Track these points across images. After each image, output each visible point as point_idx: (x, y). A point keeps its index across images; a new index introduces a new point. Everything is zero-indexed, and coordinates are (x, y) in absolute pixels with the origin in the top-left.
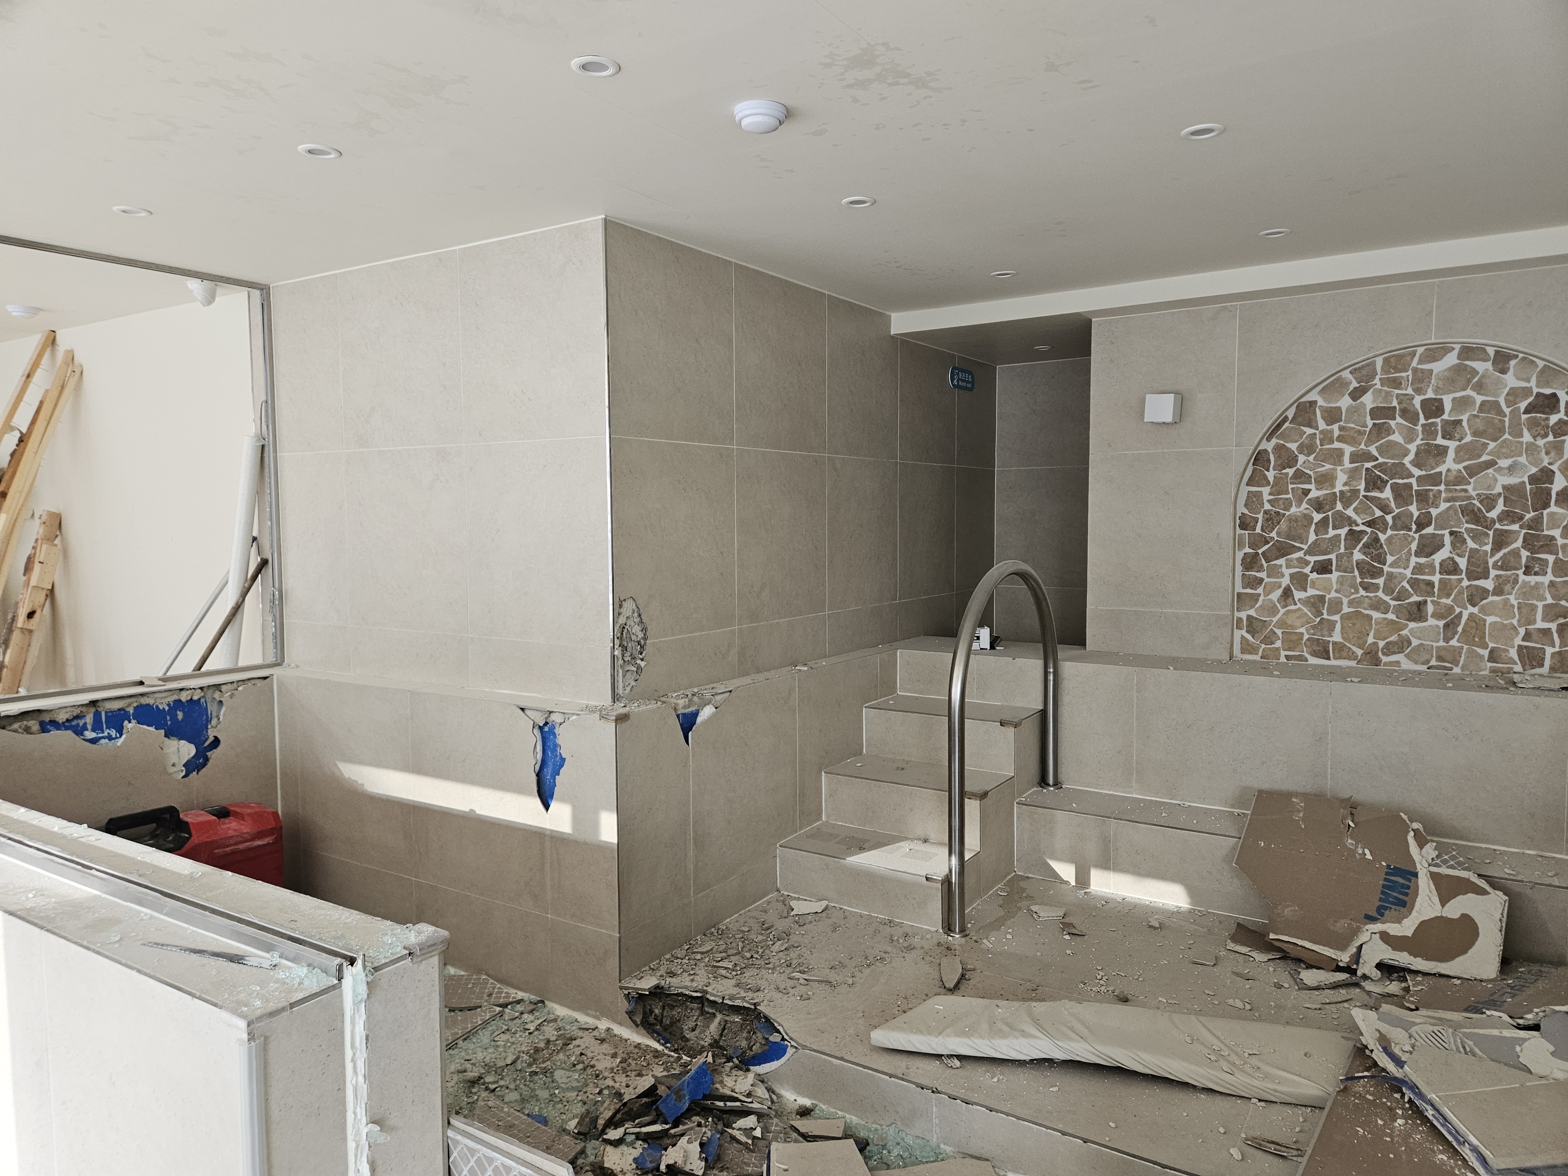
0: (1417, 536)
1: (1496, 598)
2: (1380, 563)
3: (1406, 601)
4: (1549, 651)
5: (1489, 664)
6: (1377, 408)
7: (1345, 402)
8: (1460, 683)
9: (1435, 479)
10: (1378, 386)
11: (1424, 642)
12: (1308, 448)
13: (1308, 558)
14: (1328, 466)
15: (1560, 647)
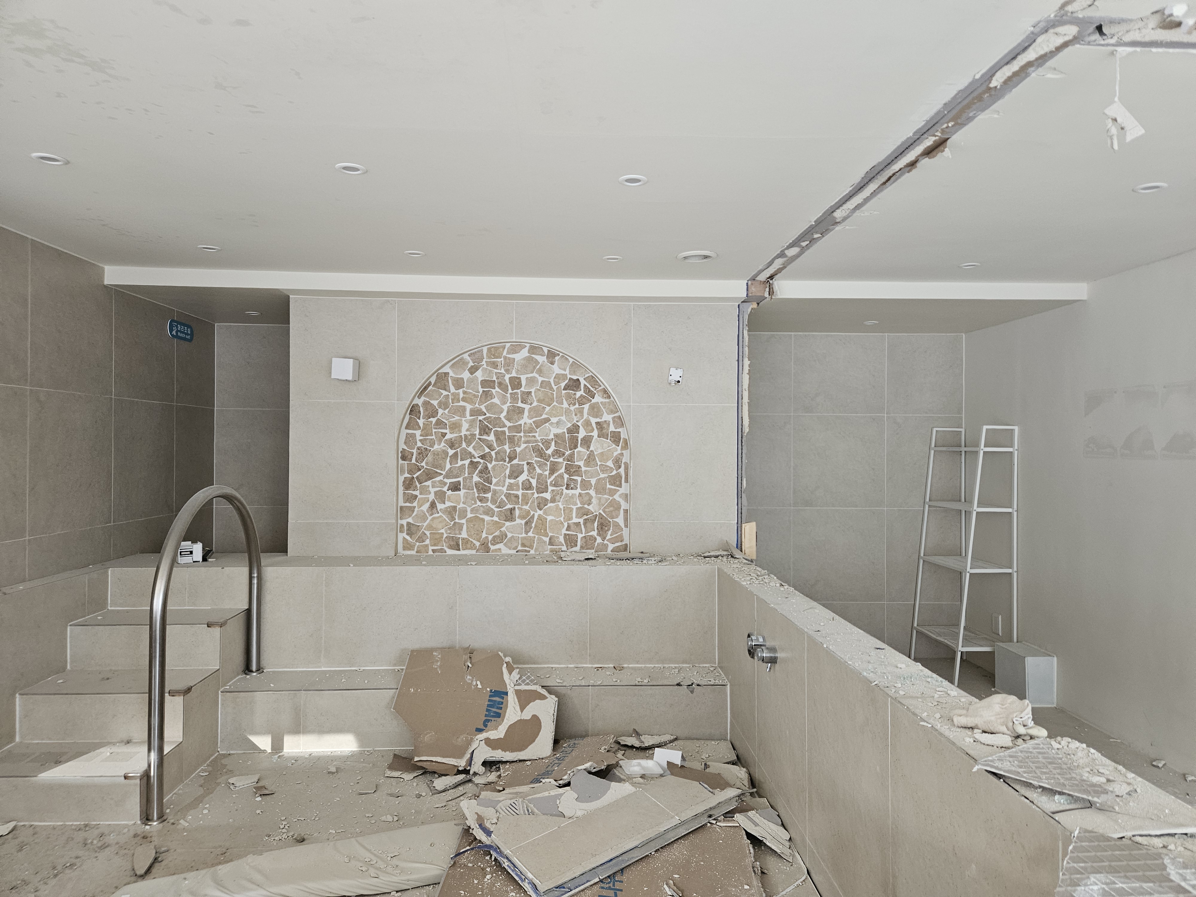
0: (509, 465)
1: (552, 504)
2: (488, 483)
3: (504, 508)
4: (580, 536)
5: (550, 547)
6: (485, 380)
7: (466, 375)
8: (533, 561)
9: (517, 429)
10: (485, 366)
11: (514, 535)
12: (444, 405)
13: (446, 480)
14: (457, 418)
15: (585, 534)
